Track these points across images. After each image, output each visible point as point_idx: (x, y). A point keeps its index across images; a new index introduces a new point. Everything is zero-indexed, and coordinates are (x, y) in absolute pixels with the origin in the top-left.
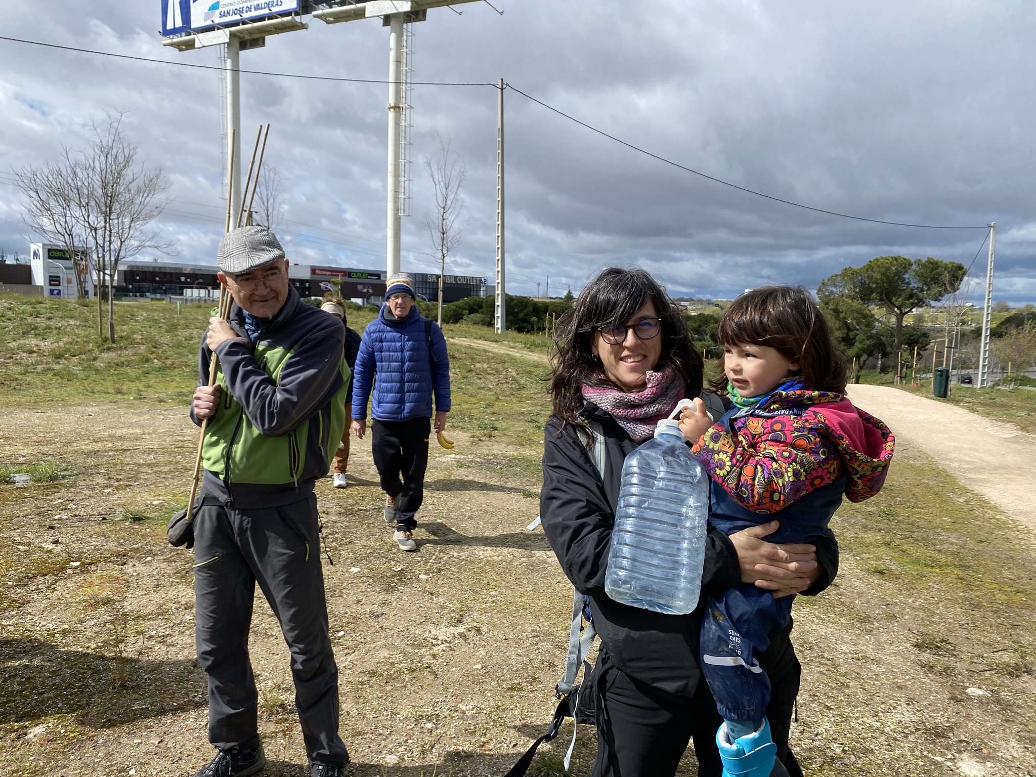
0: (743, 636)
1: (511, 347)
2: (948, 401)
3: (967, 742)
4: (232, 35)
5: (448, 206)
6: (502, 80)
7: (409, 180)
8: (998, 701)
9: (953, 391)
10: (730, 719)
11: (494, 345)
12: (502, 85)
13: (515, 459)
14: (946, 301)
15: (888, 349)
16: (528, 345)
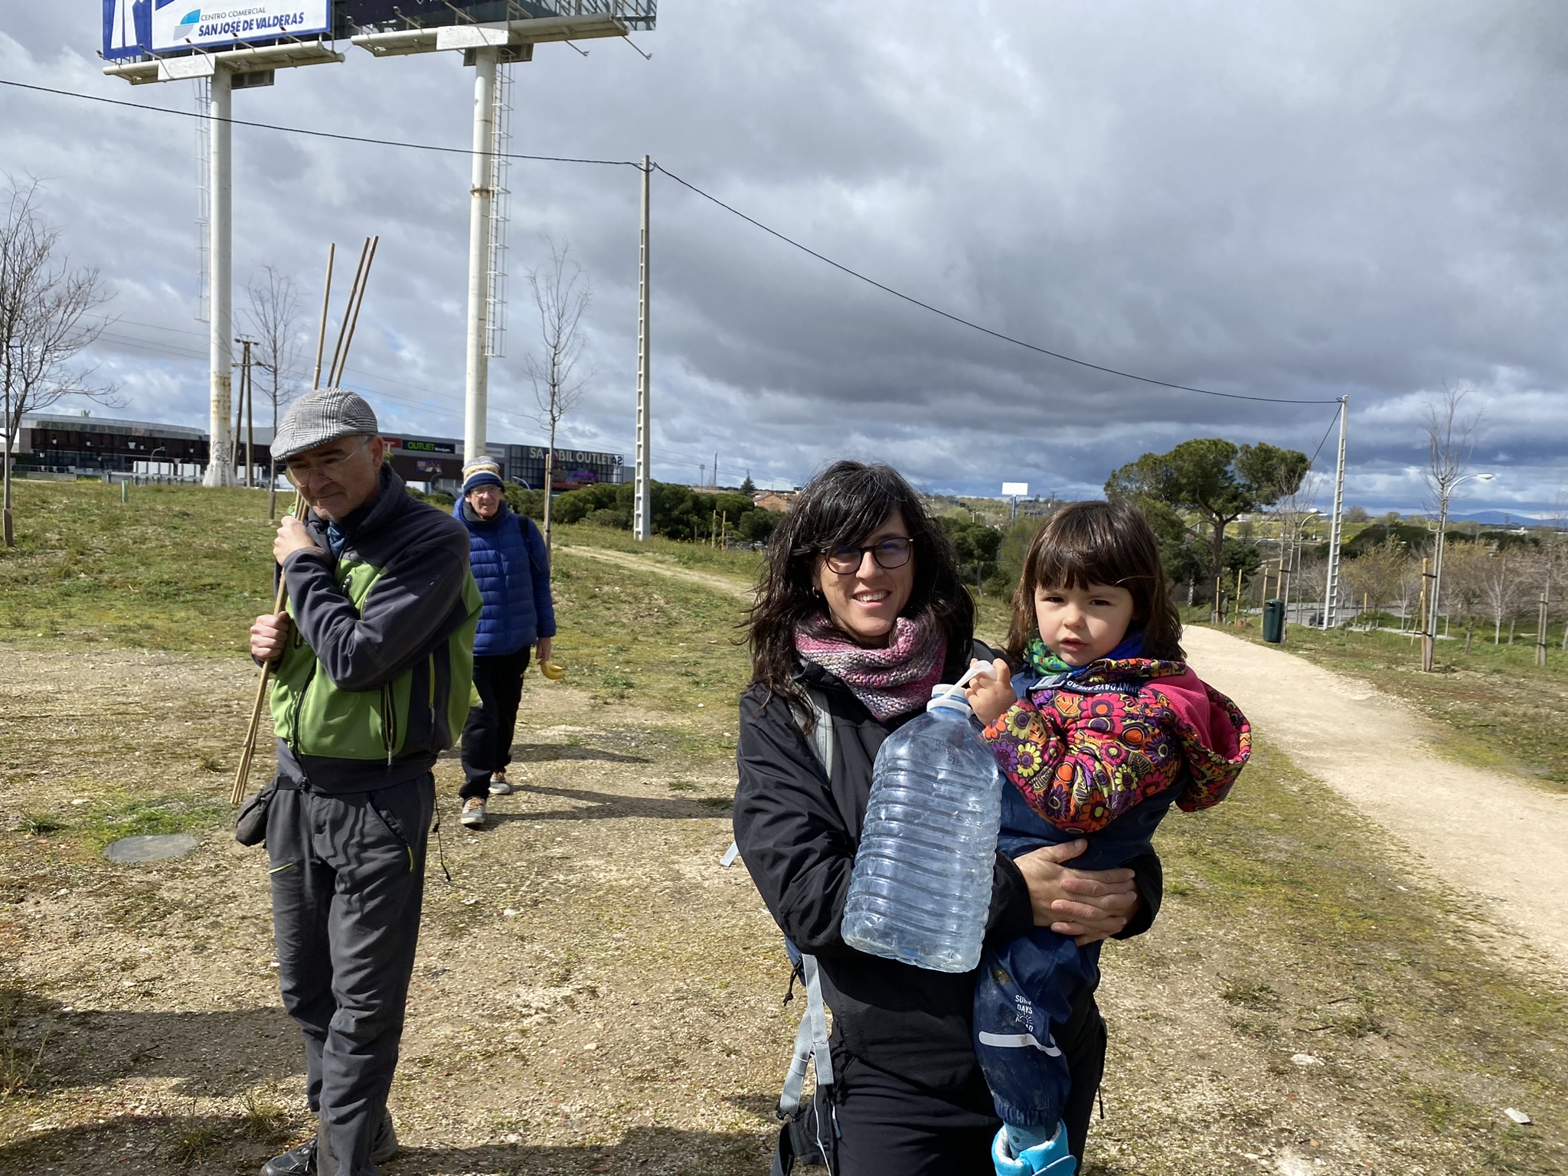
0: (1037, 1003)
1: (659, 562)
2: (1282, 648)
3: (1290, 1132)
4: (220, 64)
5: (562, 345)
6: (648, 157)
7: (503, 302)
8: (1334, 1072)
9: (1290, 634)
10: (1013, 1123)
11: (631, 557)
12: (648, 166)
13: (659, 731)
14: (1283, 505)
15: (1204, 572)
16: (685, 559)
